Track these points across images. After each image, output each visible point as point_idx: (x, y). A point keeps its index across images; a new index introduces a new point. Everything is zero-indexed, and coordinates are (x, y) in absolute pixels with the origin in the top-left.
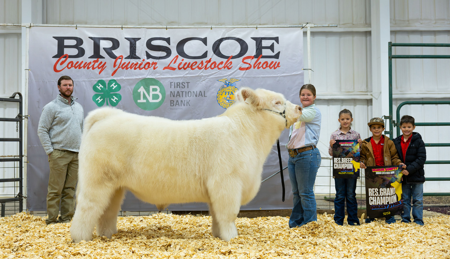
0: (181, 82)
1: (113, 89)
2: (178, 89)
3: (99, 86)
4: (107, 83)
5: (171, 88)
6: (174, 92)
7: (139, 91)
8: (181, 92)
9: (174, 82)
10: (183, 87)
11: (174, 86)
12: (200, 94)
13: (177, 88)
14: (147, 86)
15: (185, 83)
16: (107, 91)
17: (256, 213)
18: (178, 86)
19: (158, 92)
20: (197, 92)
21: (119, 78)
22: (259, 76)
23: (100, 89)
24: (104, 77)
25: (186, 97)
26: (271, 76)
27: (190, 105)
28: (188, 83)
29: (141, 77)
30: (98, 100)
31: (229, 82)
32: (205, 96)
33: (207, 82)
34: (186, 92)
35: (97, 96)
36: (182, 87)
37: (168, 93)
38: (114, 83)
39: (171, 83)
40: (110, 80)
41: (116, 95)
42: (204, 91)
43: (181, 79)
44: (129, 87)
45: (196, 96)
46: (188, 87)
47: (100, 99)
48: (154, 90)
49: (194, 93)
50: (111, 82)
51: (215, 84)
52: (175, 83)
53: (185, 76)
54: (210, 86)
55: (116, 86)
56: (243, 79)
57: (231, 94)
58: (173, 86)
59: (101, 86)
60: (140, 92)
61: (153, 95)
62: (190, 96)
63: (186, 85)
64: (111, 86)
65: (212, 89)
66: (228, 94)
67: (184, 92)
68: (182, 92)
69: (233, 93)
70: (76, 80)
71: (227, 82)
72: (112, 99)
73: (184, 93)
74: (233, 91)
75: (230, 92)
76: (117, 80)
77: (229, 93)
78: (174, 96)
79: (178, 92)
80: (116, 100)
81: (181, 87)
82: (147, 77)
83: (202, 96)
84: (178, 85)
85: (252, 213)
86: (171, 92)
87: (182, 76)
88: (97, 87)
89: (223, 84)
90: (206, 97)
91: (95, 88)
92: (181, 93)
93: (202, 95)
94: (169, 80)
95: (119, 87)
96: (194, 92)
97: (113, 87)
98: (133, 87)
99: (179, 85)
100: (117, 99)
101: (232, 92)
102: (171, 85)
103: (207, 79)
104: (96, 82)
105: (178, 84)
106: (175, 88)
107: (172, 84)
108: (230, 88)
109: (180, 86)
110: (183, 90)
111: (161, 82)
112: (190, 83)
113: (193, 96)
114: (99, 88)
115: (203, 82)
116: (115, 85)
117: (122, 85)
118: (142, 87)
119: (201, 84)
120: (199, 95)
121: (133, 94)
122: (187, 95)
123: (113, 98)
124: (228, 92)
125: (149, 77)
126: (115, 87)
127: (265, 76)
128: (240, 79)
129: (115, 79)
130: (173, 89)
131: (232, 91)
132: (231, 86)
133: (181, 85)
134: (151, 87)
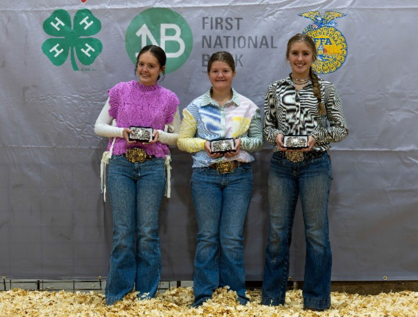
0: (224, 16)
1: (86, 28)
2: (219, 31)
3: (56, 22)
4: (72, 16)
5: (204, 28)
6: (210, 37)
7: (138, 34)
8: (224, 37)
9: (210, 17)
10: (229, 27)
11: (210, 24)
12: (264, 42)
13: (217, 28)
14: (155, 25)
15: (233, 19)
16: (72, 33)
17: (375, 287)
18: (219, 25)
19: (177, 38)
20: (256, 37)
21: (97, 7)
22: (384, 7)
23: (58, 29)
24: (67, 5)
25: (234, 47)
26: (408, 7)
27: (242, 65)
28: (238, 19)
29: (142, 5)
30: (54, 52)
31: (322, 19)
32: (274, 46)
33: (278, 18)
34: (234, 38)
35: (51, 43)
36: (226, 27)
37: (198, 40)
38: (87, 17)
39: (204, 19)
40: (79, 12)
41: (91, 42)
42: (272, 37)
43: (224, 11)
44: (117, 25)
45: (255, 46)
46: (238, 29)
47: (59, 49)
48: (170, 32)
49: (251, 41)
50: (80, 14)
51: (294, 23)
52: (212, 18)
53: (233, 5)
54: (283, 27)
55: (92, 22)
56: (351, 12)
57: (326, 44)
58: (208, 26)
59: (60, 22)
60: (141, 36)
61: (166, 42)
62: (241, 46)
63: (234, 23)
64: (81, 23)
65: (288, 33)
66: (321, 44)
67: (230, 37)
68: (227, 38)
69: (330, 42)
70: (8, 9)
71: (319, 19)
72: (83, 50)
73: (231, 40)
74: (330, 38)
75: (324, 39)
76: (94, 10)
77: (321, 42)
78: (209, 46)
79: (218, 37)
80: (90, 52)
81: (224, 28)
82: (155, 6)
83: (268, 47)
84: (218, 23)
85: (367, 287)
86: (204, 37)
87: (228, 4)
88: (52, 24)
89: (309, 22)
90: (276, 47)
91: (47, 27)
92: (224, 40)
93: (267, 44)
94: (201, 11)
95: (97, 26)
96: (250, 38)
97: (84, 25)
98: (126, 25)
99: (220, 23)
100: (93, 50)
101: (328, 39)
102: (204, 23)
103: (277, 11)
104: (49, 15)
105: (219, 21)
106: (212, 28)
107: (206, 21)
108: (325, 32)
109: (222, 26)
110: (228, 33)
111: (184, 17)
112: (241, 19)
113: (249, 47)
114: (56, 26)
115: (270, 17)
116: (89, 21)
117: (103, 21)
118: (145, 26)
119: (265, 21)
120: (262, 44)
121: (127, 41)
122: (236, 45)
123: (86, 48)
124: (321, 39)
125: (158, 5)
126: (88, 25)
127: (395, 7)
128: (344, 12)
129: (89, 8)
130: (207, 32)
131: (328, 37)
132: (326, 27)
133: (224, 24)
134: (164, 27)
